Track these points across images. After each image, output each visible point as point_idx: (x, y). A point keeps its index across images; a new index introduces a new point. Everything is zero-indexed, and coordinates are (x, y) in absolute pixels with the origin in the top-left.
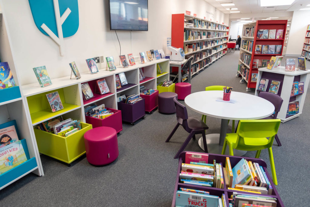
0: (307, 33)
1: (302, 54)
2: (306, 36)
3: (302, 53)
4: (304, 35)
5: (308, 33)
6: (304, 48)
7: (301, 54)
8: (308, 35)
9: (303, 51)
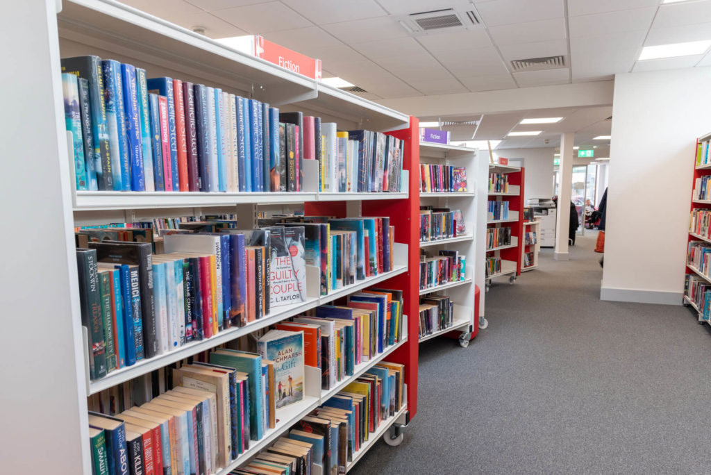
0: (699, 180)
1: (686, 293)
2: (696, 200)
3: (686, 287)
4: (684, 191)
5: (704, 184)
6: (691, 258)
7: (682, 291)
8: (702, 195)
9: (687, 277)
